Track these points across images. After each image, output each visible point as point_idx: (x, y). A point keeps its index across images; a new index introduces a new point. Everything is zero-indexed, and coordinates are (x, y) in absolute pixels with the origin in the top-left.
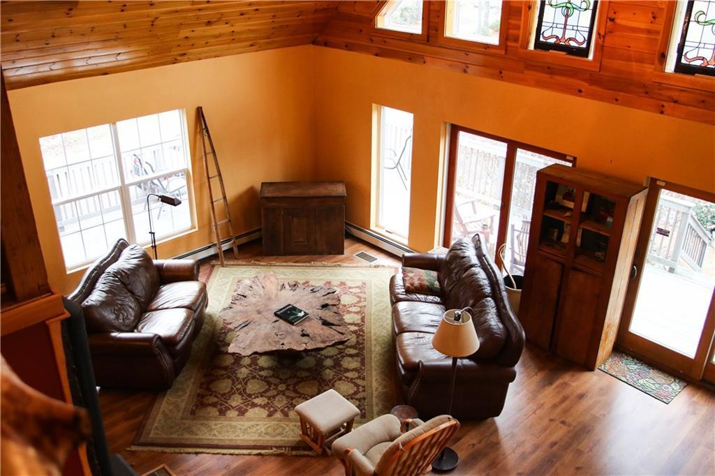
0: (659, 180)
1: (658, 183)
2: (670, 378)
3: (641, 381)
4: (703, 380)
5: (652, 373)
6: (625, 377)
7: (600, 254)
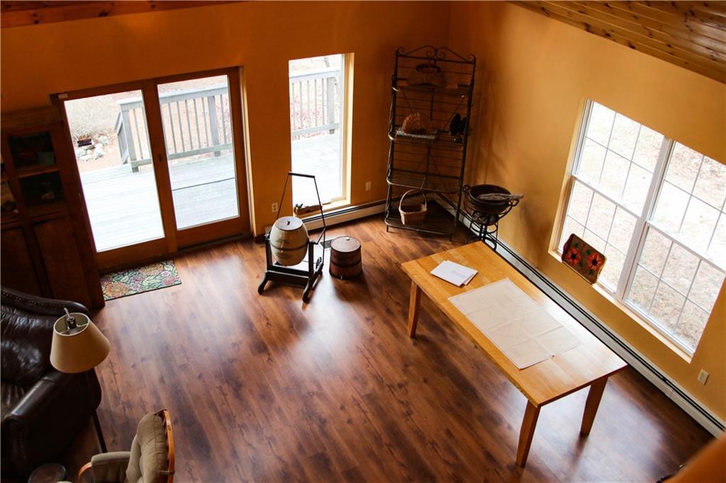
0: (59, 94)
1: (61, 97)
2: (157, 265)
3: (145, 283)
4: (179, 249)
5: (144, 272)
6: (131, 290)
7: (47, 195)
